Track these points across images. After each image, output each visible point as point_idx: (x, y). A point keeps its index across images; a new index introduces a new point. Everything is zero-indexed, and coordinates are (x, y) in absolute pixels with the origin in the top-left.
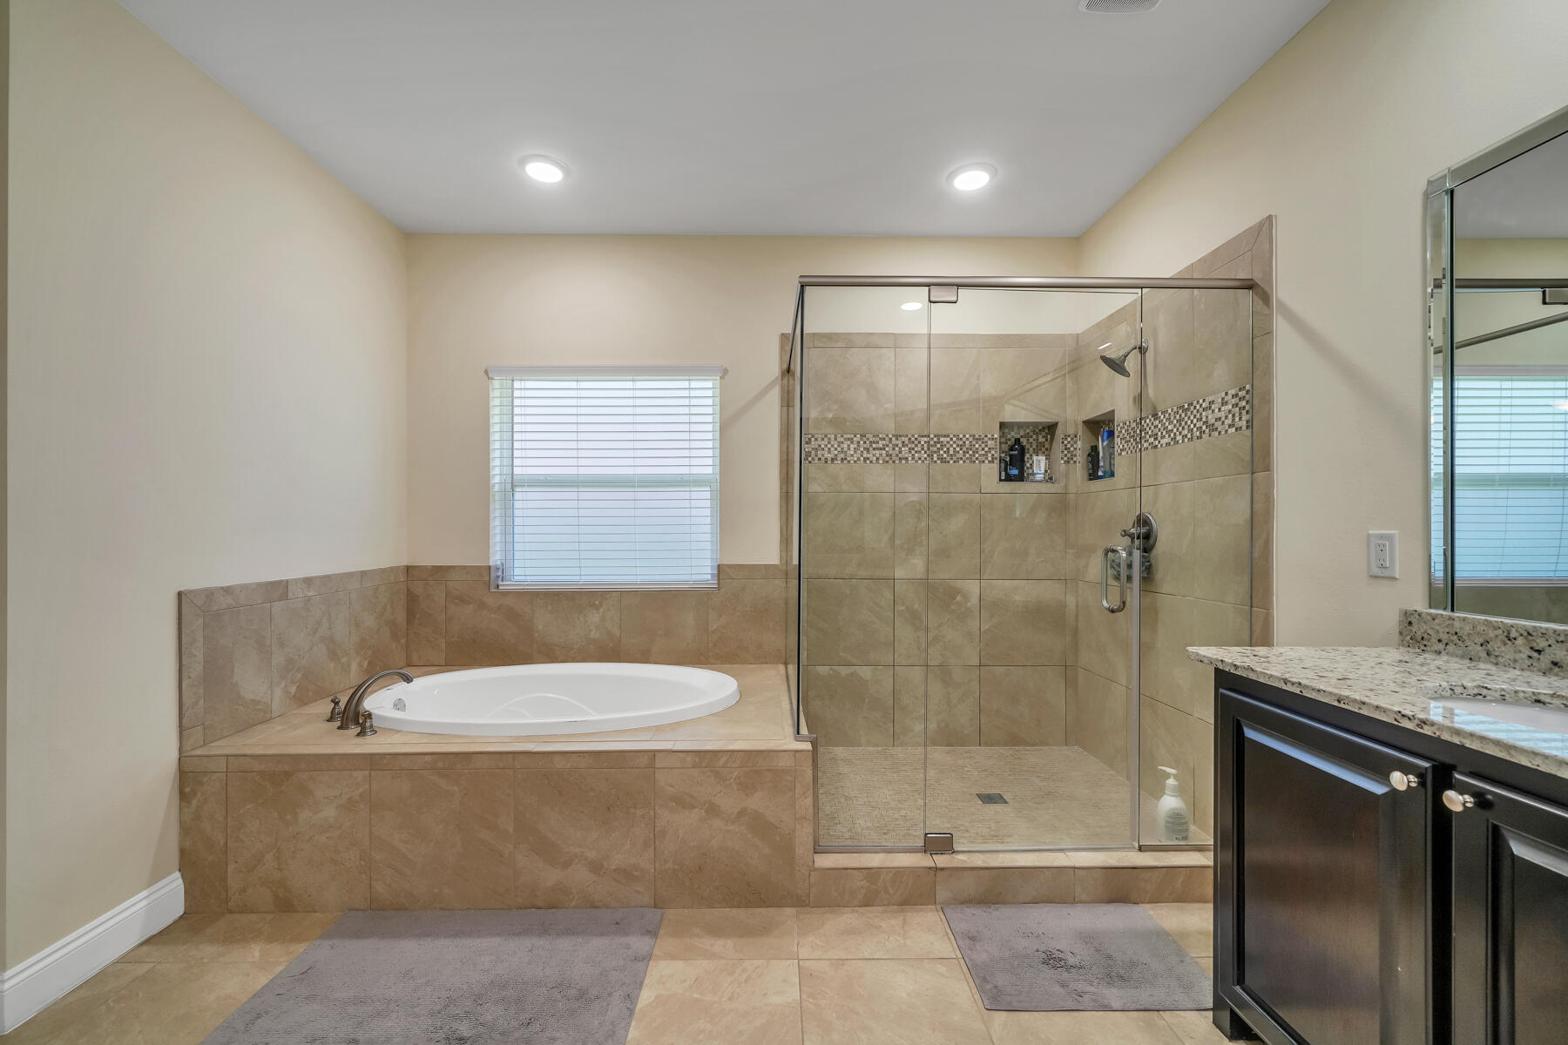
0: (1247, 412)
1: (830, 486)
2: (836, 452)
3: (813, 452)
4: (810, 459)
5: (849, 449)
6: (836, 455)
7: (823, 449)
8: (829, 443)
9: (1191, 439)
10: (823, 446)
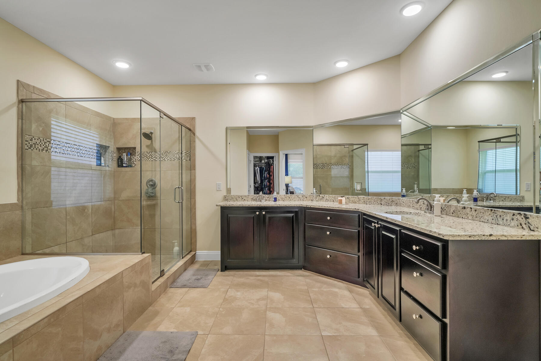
0: (189, 157)
1: (41, 163)
2: (44, 147)
3: (34, 145)
4: (32, 148)
5: (49, 146)
6: (43, 148)
7: (38, 144)
8: (41, 142)
9: (171, 160)
10: (38, 143)
